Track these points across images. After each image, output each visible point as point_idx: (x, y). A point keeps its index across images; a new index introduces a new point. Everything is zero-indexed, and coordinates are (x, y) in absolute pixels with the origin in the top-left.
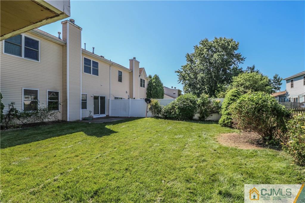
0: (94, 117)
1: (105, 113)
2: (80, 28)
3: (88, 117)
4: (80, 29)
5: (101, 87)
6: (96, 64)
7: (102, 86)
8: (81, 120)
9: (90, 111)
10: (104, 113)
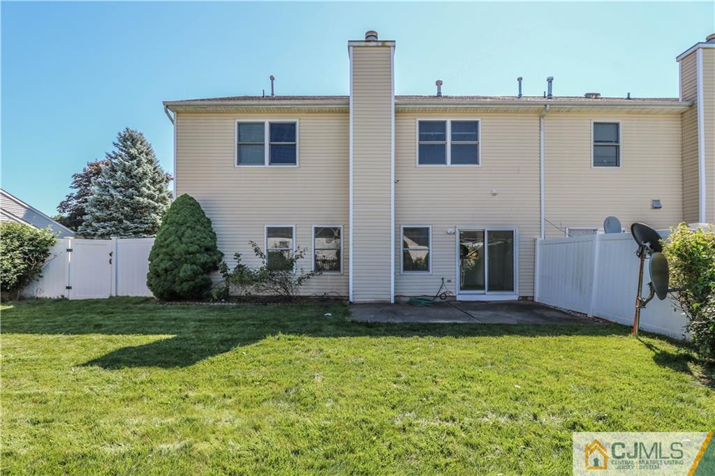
0: (459, 298)
1: (512, 289)
2: (387, 44)
3: (435, 295)
4: (389, 47)
5: (496, 198)
6: (468, 130)
7: (495, 194)
8: (393, 301)
9: (443, 279)
10: (510, 288)
